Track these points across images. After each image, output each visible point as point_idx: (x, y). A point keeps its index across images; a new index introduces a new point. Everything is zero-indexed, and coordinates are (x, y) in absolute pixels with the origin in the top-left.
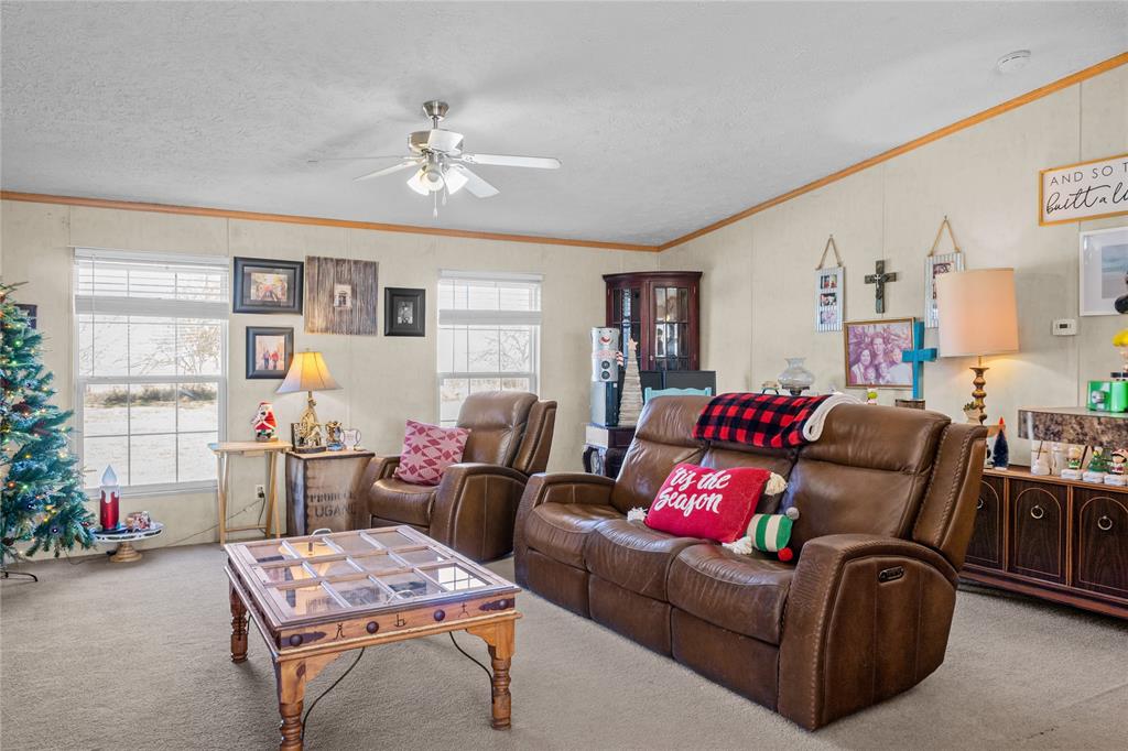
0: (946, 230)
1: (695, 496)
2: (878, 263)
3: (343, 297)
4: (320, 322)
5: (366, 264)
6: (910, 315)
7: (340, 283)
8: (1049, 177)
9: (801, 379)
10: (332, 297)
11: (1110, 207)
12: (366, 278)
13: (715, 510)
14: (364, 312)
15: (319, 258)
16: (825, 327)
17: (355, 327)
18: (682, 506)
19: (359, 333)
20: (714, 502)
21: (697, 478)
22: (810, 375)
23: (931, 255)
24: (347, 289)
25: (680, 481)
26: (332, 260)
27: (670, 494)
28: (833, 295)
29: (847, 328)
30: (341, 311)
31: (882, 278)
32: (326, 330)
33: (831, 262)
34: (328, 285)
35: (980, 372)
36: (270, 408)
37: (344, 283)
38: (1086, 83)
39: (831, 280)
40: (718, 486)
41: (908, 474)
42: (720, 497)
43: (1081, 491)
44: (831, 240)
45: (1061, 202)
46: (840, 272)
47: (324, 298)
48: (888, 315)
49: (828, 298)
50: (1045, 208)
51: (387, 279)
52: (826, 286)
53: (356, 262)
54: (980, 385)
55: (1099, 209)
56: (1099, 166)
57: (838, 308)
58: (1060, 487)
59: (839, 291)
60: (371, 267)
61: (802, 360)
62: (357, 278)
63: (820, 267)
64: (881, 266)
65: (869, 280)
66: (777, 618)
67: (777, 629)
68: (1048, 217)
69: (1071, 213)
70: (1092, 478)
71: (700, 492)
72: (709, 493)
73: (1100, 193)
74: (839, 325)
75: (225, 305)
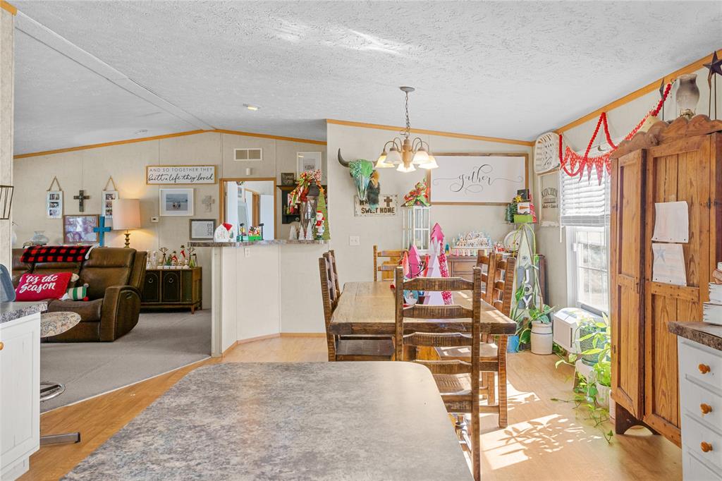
0: (111, 181)
1: (41, 285)
2: (80, 191)
6: (96, 213)
8: (149, 168)
9: (43, 240)
11: (168, 182)
13: (53, 288)
16: (52, 217)
18: (35, 289)
20: (52, 286)
21: (41, 278)
22: (48, 239)
23: (105, 190)
25: (31, 280)
27: (28, 286)
28: (57, 203)
29: (64, 217)
31: (82, 198)
33: (55, 188)
35: (127, 235)
38: (161, 140)
39: (55, 196)
40: (52, 280)
41: (127, 267)
42: (54, 284)
43: (164, 272)
44: (55, 178)
45: (153, 178)
46: (60, 193)
48: (84, 213)
49: (54, 204)
50: (148, 179)
52: (53, 199)
54: (127, 240)
55: (165, 182)
56: (166, 168)
57: (59, 209)
58: (157, 272)
59: (60, 201)
61: (43, 232)
63: (49, 190)
64: (82, 192)
65: (76, 198)
66: (99, 312)
67: (99, 316)
68: (149, 182)
69: (156, 182)
70: (166, 267)
71: (44, 284)
72: (49, 283)
73: (166, 177)
74: (60, 216)
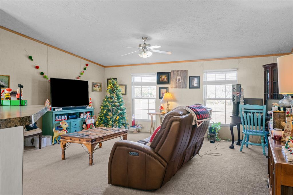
3: (179, 79)
4: (174, 86)
5: (184, 71)
7: (178, 76)
10: (176, 80)
12: (184, 75)
14: (184, 83)
15: (173, 71)
17: (182, 87)
19: (182, 88)
24: (180, 77)
26: (176, 71)
30: (178, 83)
32: (175, 87)
34: (175, 77)
36: (162, 105)
37: (179, 76)
47: (174, 80)
51: (190, 74)
53: (182, 71)
60: (185, 72)
62: (182, 74)
75: (155, 83)
